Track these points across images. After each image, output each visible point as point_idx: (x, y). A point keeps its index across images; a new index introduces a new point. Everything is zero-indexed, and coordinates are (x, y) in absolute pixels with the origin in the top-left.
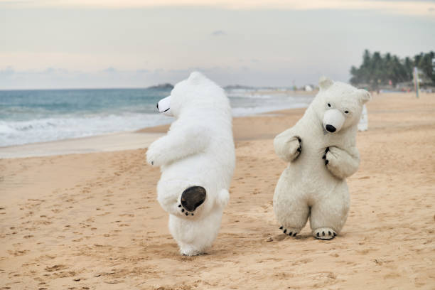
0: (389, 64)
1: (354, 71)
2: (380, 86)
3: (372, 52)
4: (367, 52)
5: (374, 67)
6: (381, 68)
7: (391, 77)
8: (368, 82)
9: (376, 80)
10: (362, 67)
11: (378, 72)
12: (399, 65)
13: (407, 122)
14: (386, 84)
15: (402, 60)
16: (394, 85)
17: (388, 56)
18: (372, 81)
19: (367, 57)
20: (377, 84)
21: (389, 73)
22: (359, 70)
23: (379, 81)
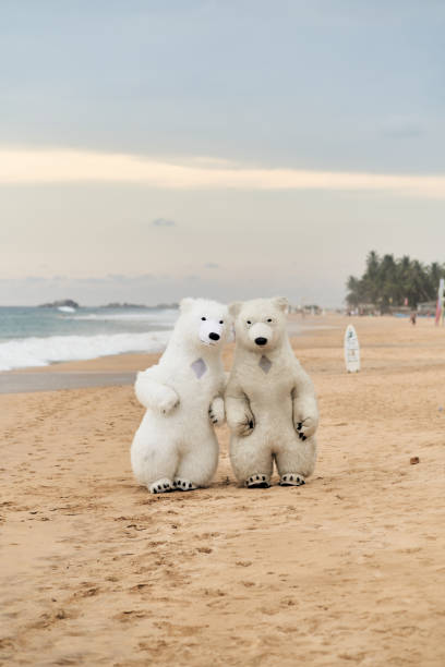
0: (406, 273)
1: (352, 283)
2: (391, 308)
4: (373, 254)
5: (383, 277)
6: (395, 280)
7: (409, 294)
8: (374, 302)
9: (386, 298)
10: (365, 277)
11: (388, 285)
12: (423, 275)
13: (418, 360)
14: (401, 304)
15: (427, 268)
17: (406, 261)
18: (380, 299)
19: (373, 263)
20: (389, 303)
21: (407, 287)
22: (361, 282)
23: (391, 300)
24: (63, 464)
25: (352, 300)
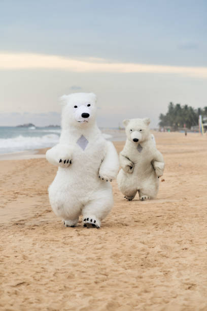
0: (186, 112)
1: (162, 117)
2: (179, 128)
3: (175, 104)
4: (171, 103)
5: (176, 114)
6: (181, 115)
7: (187, 122)
8: (171, 125)
9: (177, 124)
10: (168, 114)
11: (178, 118)
12: (193, 114)
14: (183, 127)
15: (196, 110)
16: (189, 128)
17: (186, 107)
18: (174, 124)
19: (171, 107)
20: (178, 126)
21: (186, 119)
22: (165, 117)
23: (179, 125)
24: (36, 182)
25: (162, 124)
